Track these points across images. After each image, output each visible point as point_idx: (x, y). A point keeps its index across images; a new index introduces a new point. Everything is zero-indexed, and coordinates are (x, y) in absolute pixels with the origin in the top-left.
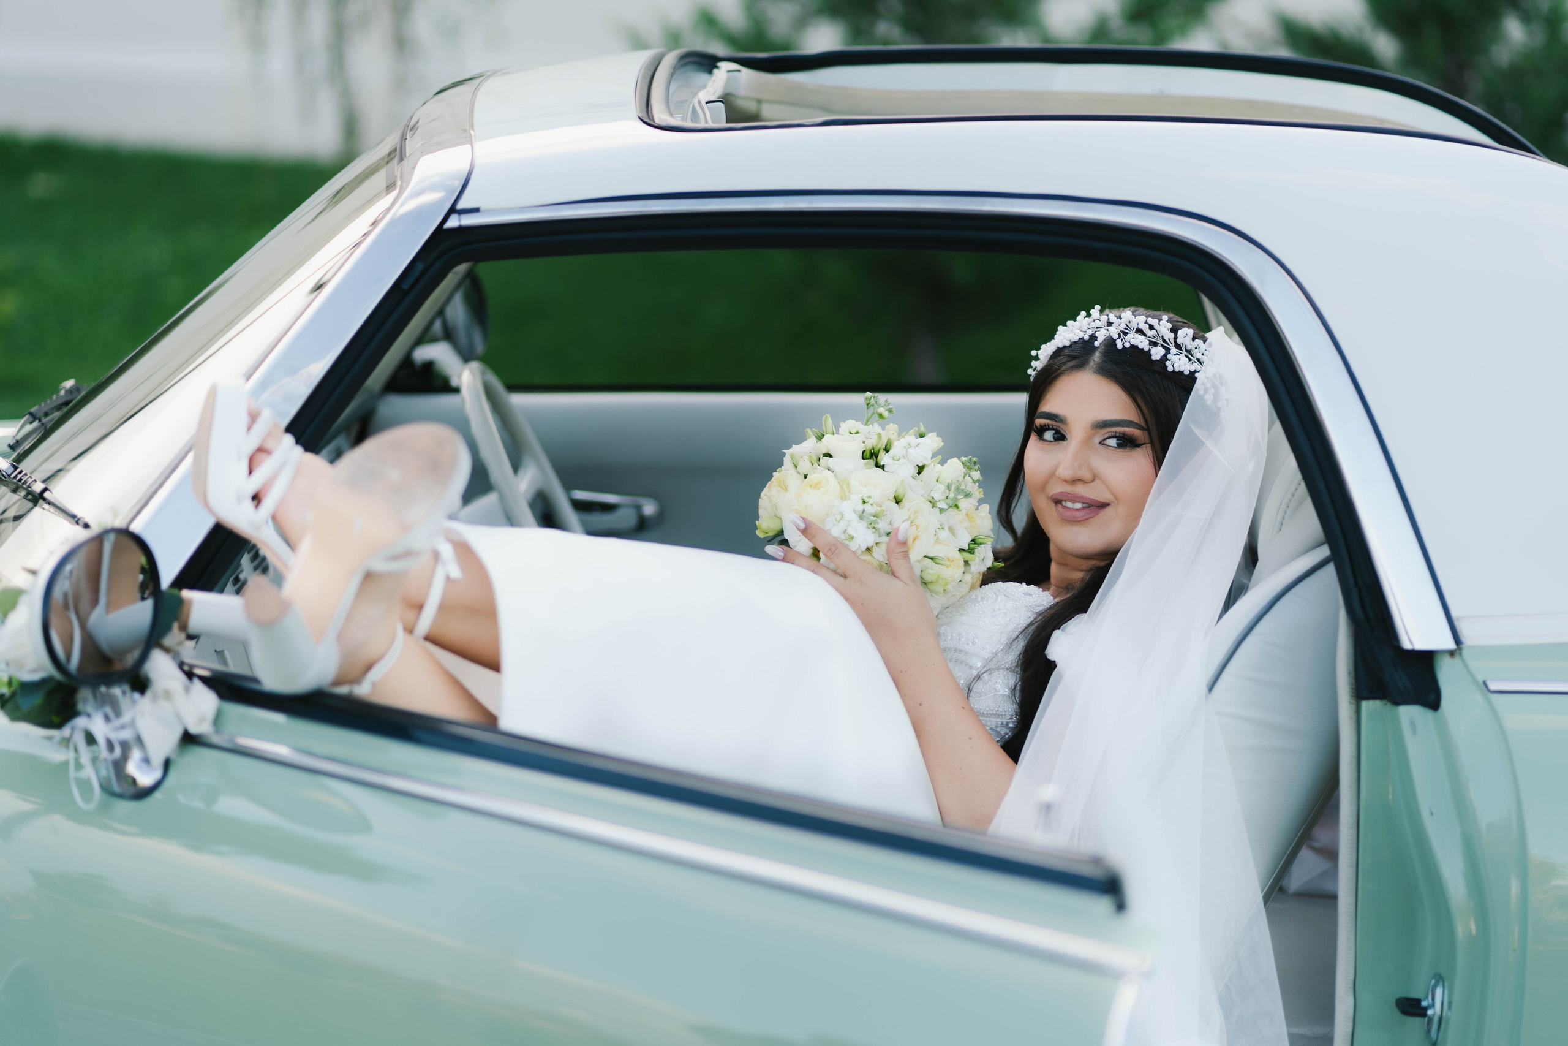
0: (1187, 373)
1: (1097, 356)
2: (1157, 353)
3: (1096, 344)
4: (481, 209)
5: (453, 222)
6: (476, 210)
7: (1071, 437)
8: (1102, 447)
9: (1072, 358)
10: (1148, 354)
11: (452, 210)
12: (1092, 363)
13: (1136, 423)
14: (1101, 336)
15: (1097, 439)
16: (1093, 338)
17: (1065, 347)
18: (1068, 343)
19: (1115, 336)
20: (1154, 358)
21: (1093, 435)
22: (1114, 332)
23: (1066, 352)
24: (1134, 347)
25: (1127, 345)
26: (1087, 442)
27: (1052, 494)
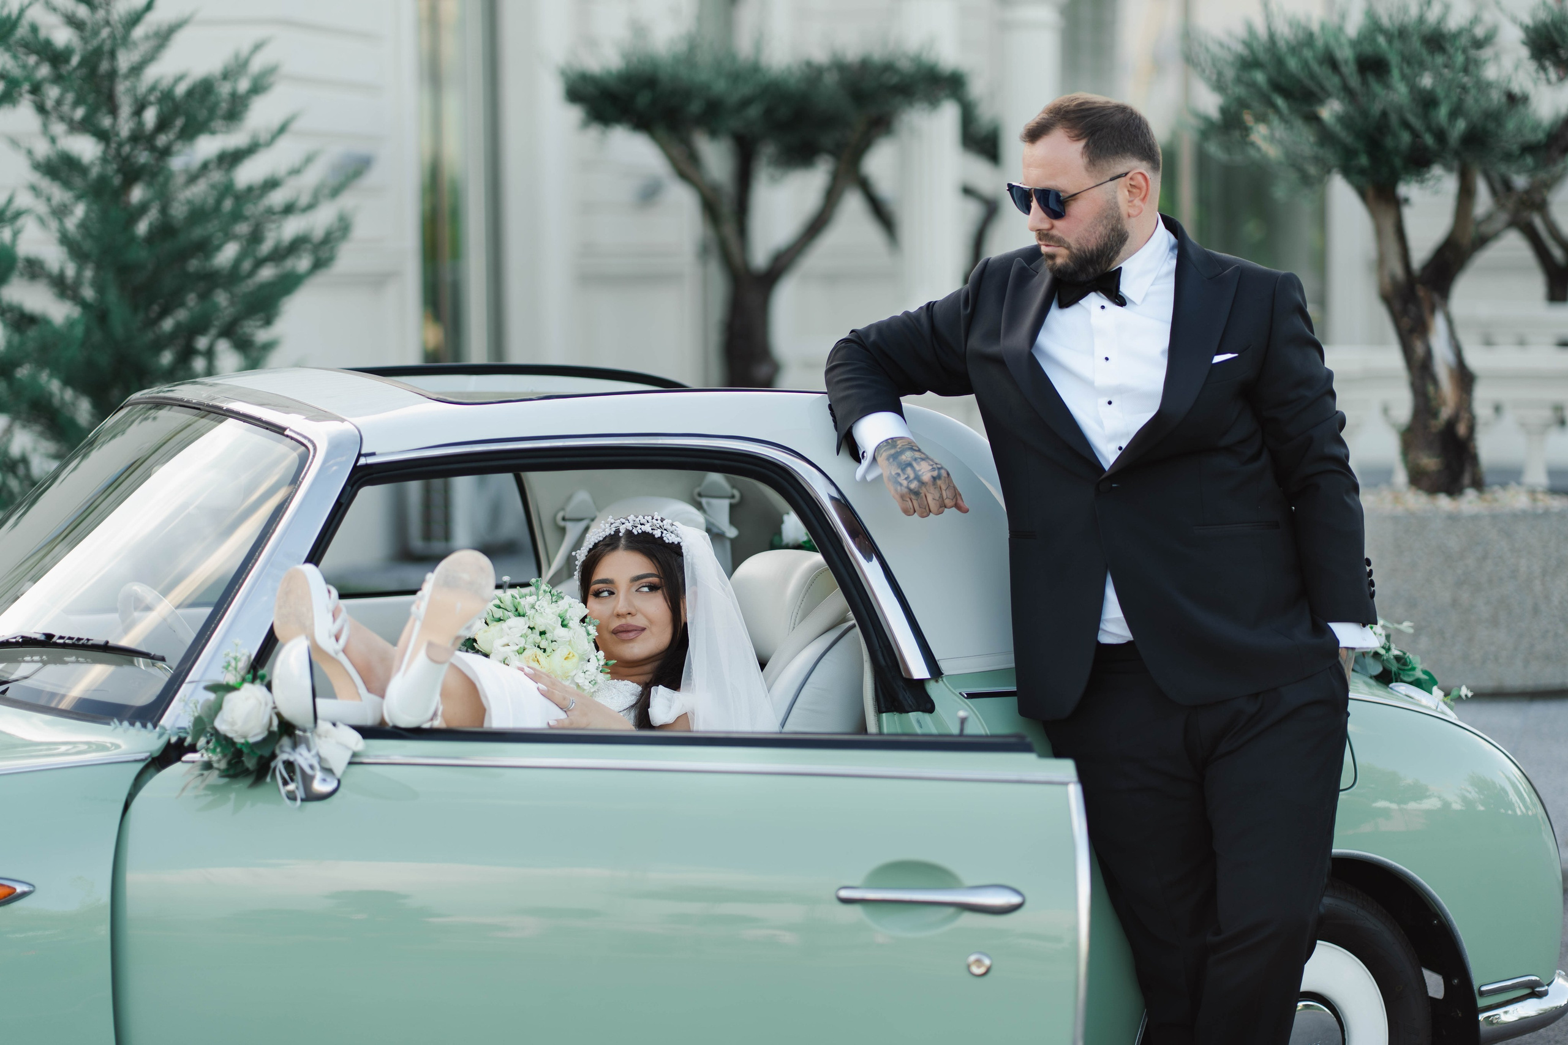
0: (676, 543)
1: (623, 541)
2: (657, 534)
3: (621, 534)
4: (377, 453)
5: (363, 461)
6: (373, 454)
7: (618, 591)
8: (638, 593)
9: (608, 545)
10: (653, 535)
11: (360, 455)
12: (621, 546)
13: (654, 574)
14: (622, 531)
15: (634, 589)
16: (617, 531)
17: (600, 542)
18: (601, 539)
19: (631, 528)
20: (656, 536)
21: (632, 586)
22: (629, 526)
23: (602, 543)
24: (644, 533)
25: (640, 531)
26: (628, 590)
27: (613, 628)
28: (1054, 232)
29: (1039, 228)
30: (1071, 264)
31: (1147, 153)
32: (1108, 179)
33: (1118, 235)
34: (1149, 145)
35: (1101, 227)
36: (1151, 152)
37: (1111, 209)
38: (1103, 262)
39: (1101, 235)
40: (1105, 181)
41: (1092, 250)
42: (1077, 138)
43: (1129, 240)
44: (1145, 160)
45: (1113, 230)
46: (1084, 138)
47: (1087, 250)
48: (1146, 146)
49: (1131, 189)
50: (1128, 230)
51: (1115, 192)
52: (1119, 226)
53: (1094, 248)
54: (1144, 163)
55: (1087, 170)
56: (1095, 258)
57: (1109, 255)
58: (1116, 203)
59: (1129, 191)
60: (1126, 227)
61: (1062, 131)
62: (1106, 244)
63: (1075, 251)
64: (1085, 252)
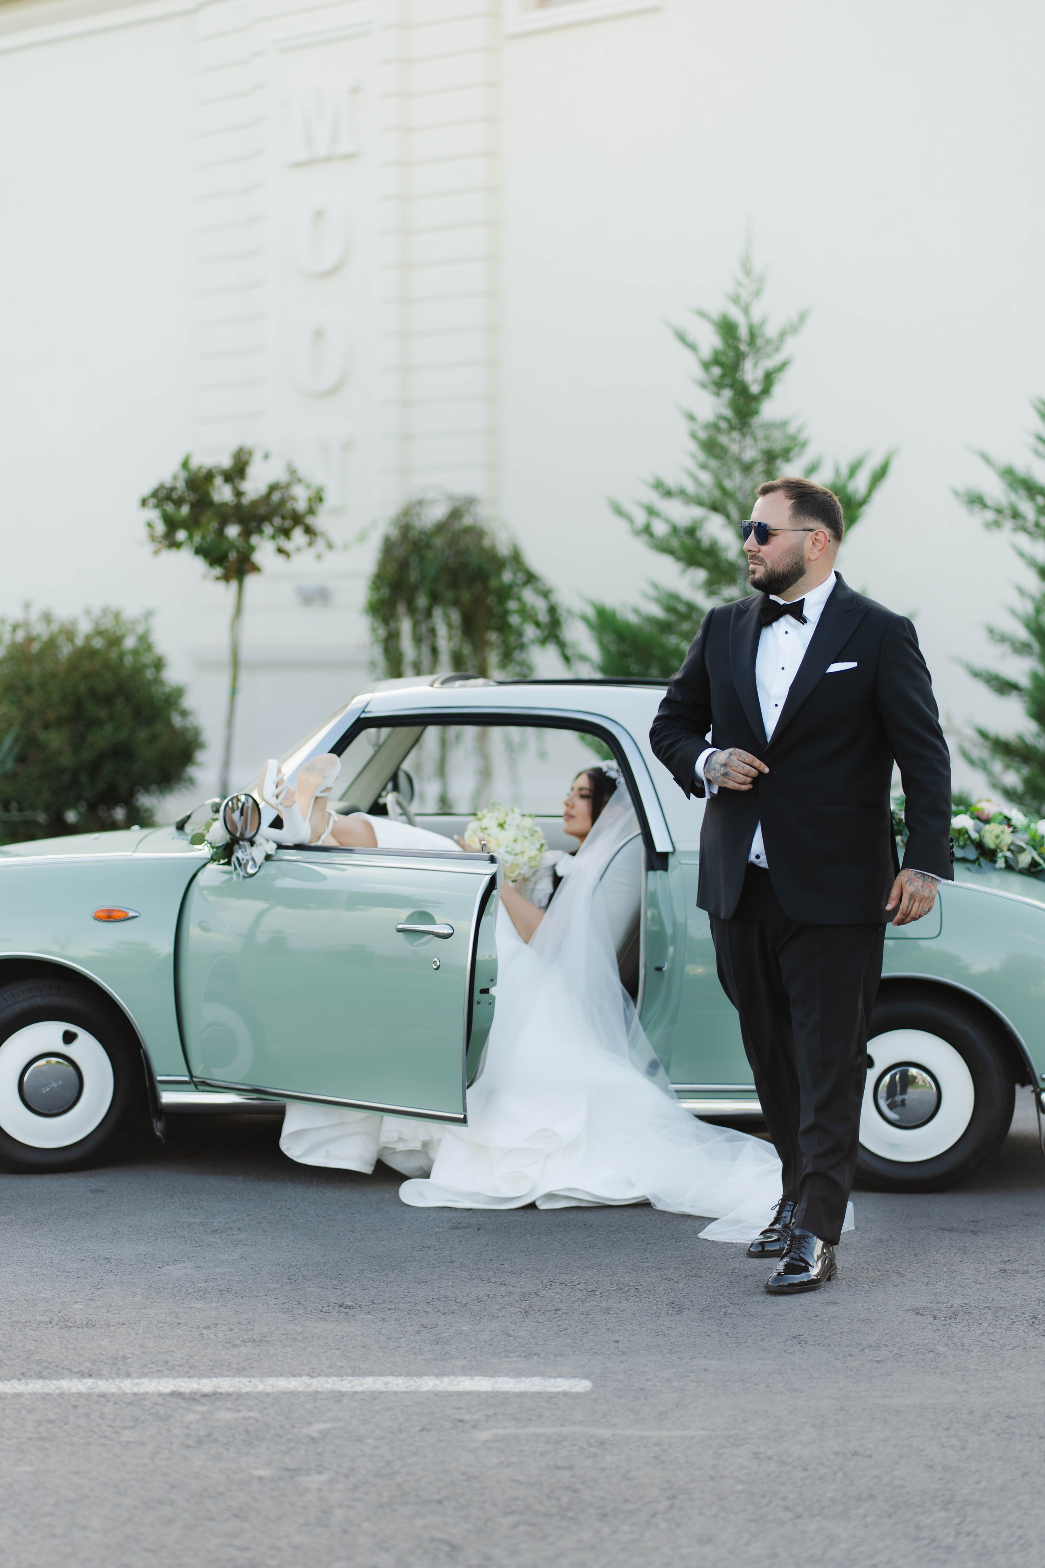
28: (760, 554)
29: (750, 550)
30: (764, 579)
31: (833, 525)
32: (802, 529)
33: (799, 569)
34: (836, 520)
35: (789, 559)
36: (836, 525)
37: (797, 548)
38: (785, 584)
39: (787, 564)
40: (799, 529)
41: (780, 573)
42: (790, 498)
43: (805, 575)
44: (830, 528)
45: (796, 563)
46: (794, 499)
47: (776, 571)
48: (833, 520)
49: (815, 542)
50: (806, 568)
51: (804, 539)
52: (801, 563)
53: (781, 571)
54: (829, 530)
55: (789, 519)
56: (780, 579)
57: (789, 580)
58: (802, 546)
59: (813, 542)
60: (805, 565)
61: (783, 492)
62: (789, 572)
63: (768, 569)
64: (774, 572)
